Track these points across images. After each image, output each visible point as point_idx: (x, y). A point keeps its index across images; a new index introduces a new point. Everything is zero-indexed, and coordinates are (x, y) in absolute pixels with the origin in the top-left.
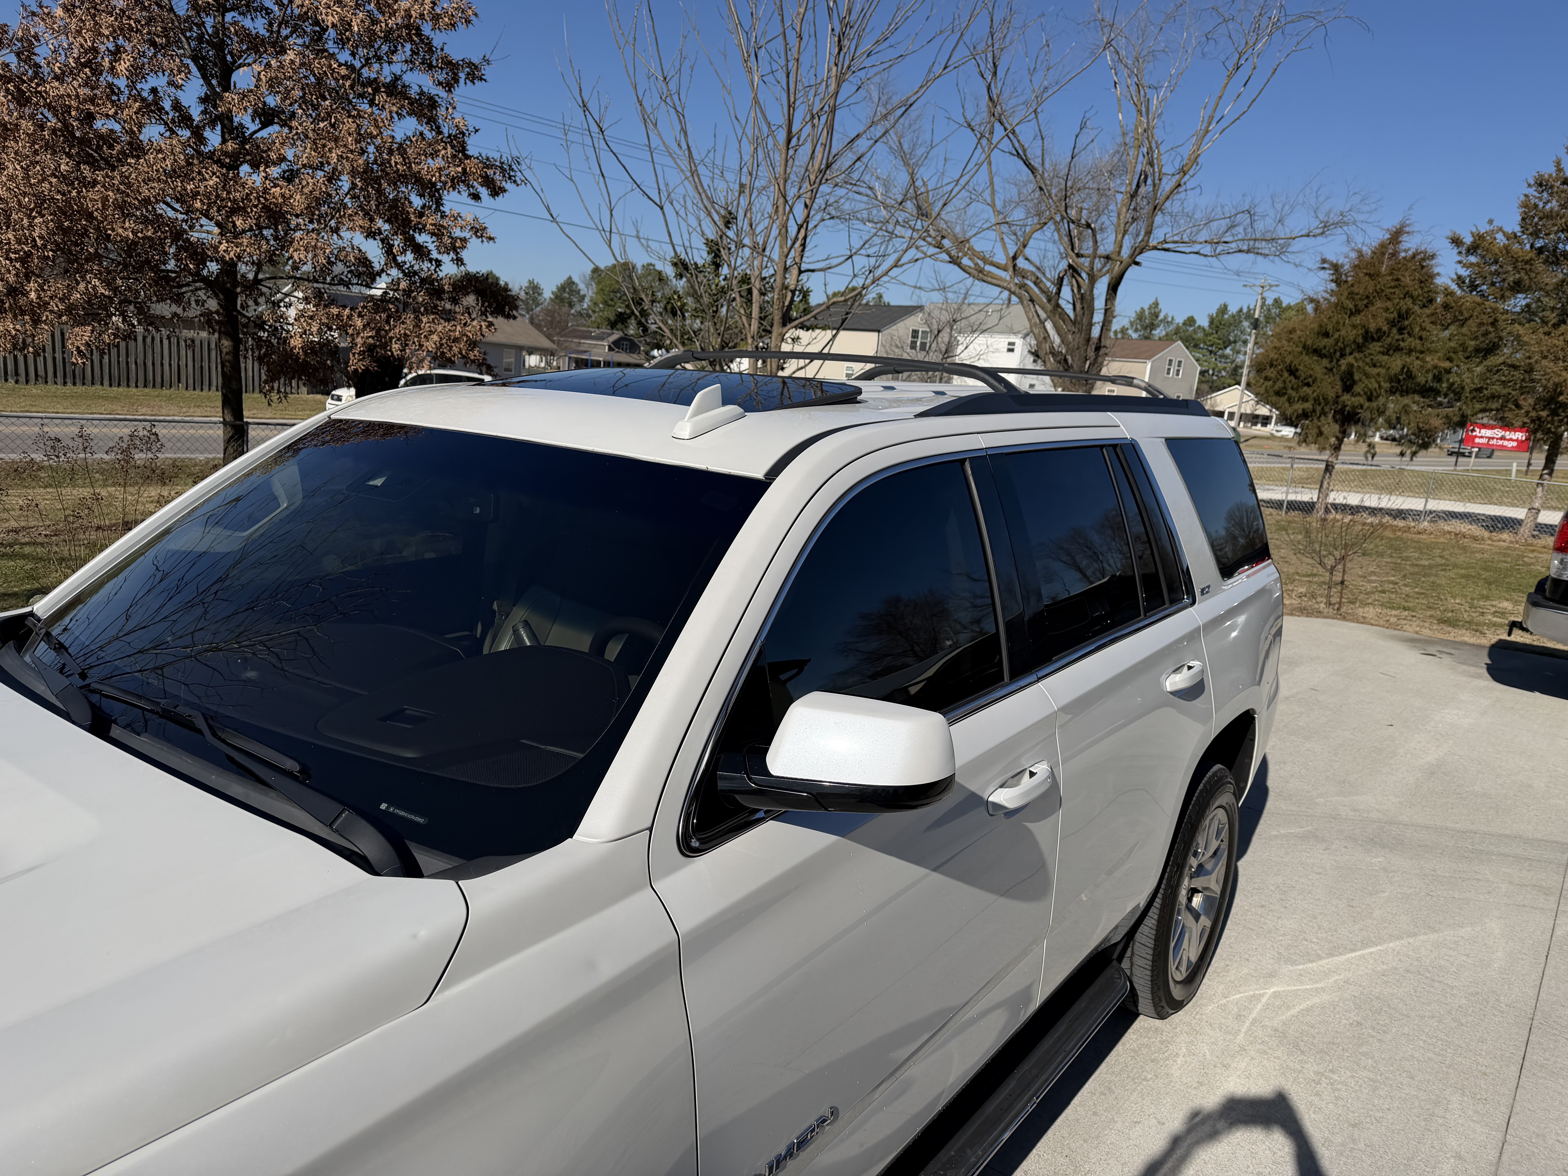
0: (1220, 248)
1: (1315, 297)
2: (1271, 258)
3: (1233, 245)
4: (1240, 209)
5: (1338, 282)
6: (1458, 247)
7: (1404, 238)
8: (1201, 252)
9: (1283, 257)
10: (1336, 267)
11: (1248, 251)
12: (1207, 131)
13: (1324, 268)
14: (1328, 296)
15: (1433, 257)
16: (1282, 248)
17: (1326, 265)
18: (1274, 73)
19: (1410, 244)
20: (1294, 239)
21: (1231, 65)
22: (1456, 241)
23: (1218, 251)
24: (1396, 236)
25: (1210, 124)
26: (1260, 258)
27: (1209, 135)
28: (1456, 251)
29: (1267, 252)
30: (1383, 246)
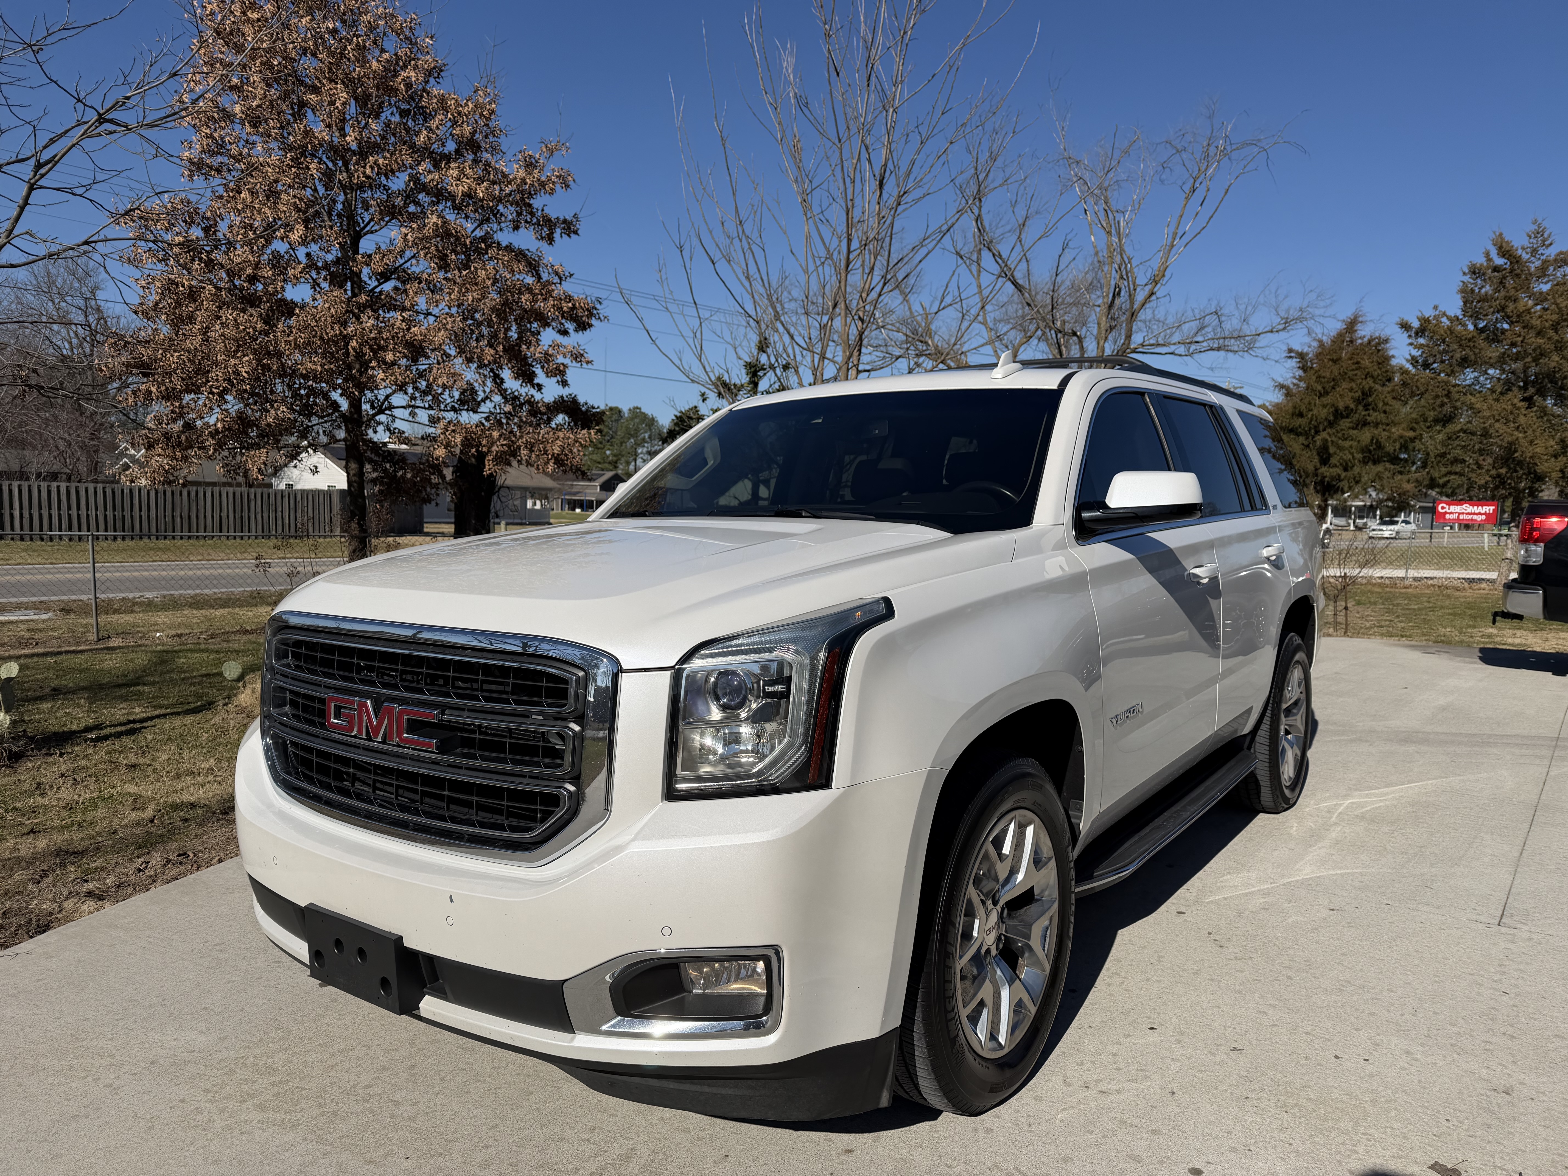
0: (1193, 347)
1: (1285, 383)
2: (1241, 353)
3: (1205, 344)
4: (1207, 312)
5: (1304, 368)
6: (1408, 331)
7: (1359, 327)
8: (1176, 352)
9: (1251, 352)
10: (1301, 356)
11: (1219, 349)
12: (1173, 246)
13: (1291, 357)
14: (1295, 381)
15: (1386, 341)
16: (1250, 344)
17: (1292, 355)
18: (1226, 193)
19: (1365, 332)
20: (1259, 335)
21: (1187, 188)
22: (1405, 326)
23: (1191, 351)
24: (1352, 325)
25: (1174, 239)
26: (1230, 354)
27: (1174, 249)
28: (1406, 335)
29: (1236, 348)
30: (1340, 335)
